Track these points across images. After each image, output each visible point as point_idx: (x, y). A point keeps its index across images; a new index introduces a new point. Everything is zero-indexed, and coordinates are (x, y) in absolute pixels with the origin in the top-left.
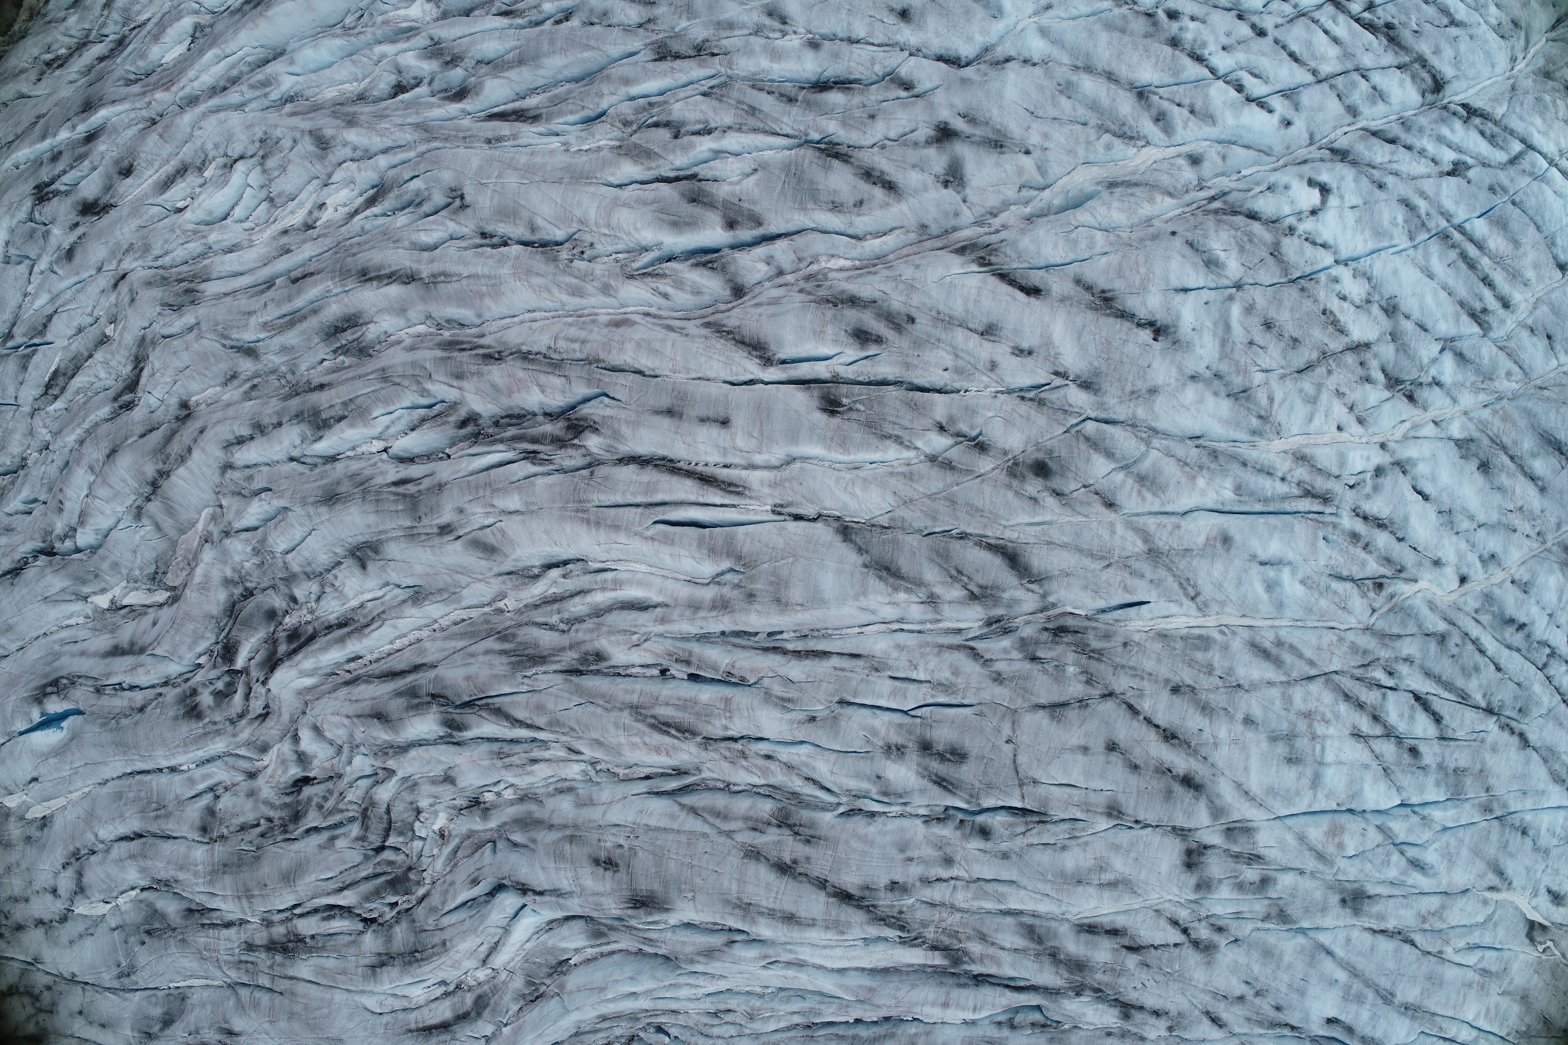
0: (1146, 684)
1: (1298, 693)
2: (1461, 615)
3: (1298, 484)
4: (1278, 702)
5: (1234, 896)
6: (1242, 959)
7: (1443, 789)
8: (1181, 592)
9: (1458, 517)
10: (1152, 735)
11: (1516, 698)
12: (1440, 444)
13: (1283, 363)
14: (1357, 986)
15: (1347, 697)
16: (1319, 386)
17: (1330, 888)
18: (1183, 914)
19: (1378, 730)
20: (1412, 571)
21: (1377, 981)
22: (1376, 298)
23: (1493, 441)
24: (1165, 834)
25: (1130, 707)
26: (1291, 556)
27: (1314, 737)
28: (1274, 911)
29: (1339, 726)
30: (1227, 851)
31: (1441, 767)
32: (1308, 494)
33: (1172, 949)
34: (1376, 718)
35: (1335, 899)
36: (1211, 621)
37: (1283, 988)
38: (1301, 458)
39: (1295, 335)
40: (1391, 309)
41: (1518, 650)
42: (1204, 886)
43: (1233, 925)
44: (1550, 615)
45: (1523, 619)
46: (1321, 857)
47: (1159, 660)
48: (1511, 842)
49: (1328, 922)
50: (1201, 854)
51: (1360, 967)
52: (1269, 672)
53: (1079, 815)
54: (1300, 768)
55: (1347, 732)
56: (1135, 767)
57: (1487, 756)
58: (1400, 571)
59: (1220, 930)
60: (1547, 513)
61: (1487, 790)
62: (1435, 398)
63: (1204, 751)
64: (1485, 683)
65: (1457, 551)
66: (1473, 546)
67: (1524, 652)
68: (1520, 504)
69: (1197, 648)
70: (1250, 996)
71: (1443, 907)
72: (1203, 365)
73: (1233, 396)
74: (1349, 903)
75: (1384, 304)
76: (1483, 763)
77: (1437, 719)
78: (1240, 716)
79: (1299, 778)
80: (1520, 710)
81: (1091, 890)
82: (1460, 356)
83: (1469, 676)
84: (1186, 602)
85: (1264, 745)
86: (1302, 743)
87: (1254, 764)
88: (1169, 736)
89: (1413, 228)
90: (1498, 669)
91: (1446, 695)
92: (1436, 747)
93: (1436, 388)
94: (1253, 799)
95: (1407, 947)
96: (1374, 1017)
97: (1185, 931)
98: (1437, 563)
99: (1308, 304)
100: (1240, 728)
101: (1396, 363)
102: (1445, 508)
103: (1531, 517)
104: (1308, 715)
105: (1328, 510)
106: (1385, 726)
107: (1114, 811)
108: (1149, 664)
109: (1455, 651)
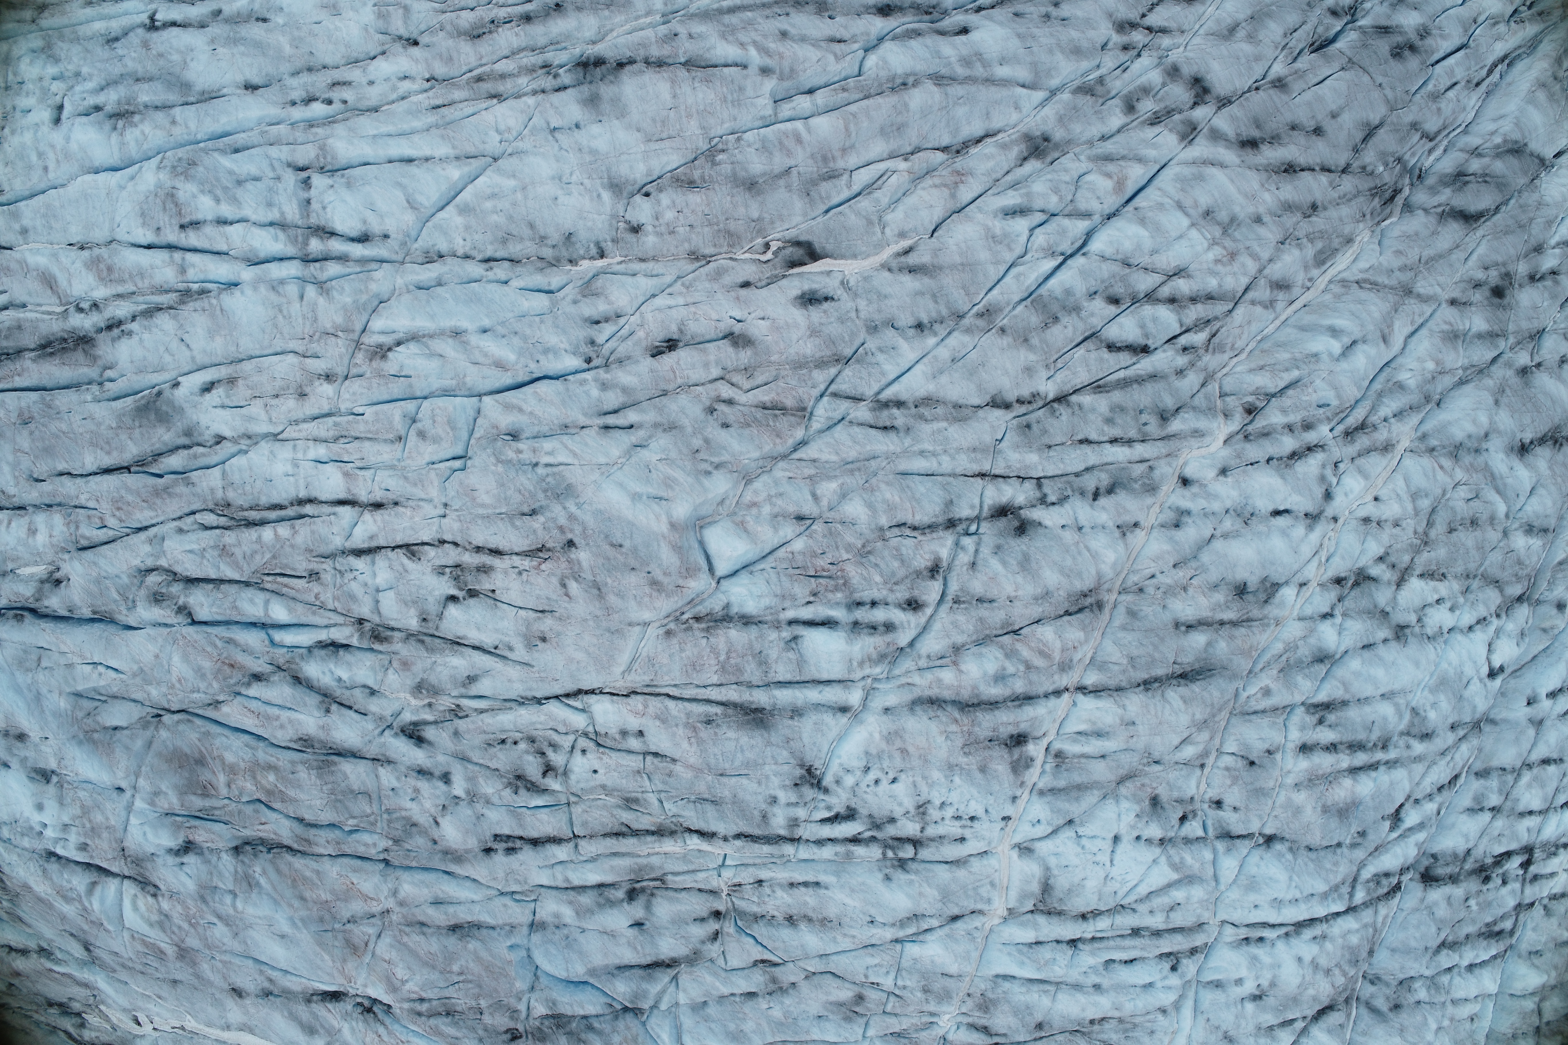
0: (1335, 195)
1: (1252, 267)
2: (1164, 451)
3: (1374, 426)
4: (1258, 249)
5: (1143, 80)
6: (1091, 34)
7: (1058, 293)
8: (1372, 278)
9: (1239, 524)
10: (1302, 160)
11: (1045, 432)
12: (1296, 567)
13: (1451, 503)
14: (979, 71)
15: (1210, 297)
16: (1417, 512)
17: (1069, 142)
18: (1166, 41)
19: (1165, 291)
20: (1239, 444)
21: (966, 87)
22: (1417, 629)
23: (1249, 620)
24: (1234, 92)
25: (1329, 171)
26: (1344, 365)
27: (1214, 243)
28: (1099, 89)
29: (1205, 266)
30: (1180, 112)
31: (1076, 309)
32: (1362, 427)
33: (1145, 10)
34: (1172, 300)
35: (1058, 135)
36: (1322, 283)
37: (1036, 31)
38: (1387, 448)
39: (1455, 534)
40: (1400, 632)
41: (1077, 475)
42: (1173, 72)
43: (1123, 57)
44: (1080, 529)
45: (1103, 501)
46: (1109, 158)
47: (1341, 220)
48: (931, 305)
49: (1049, 111)
50: (1197, 96)
51: (993, 89)
52: (1276, 270)
53: (1298, 65)
54: (1200, 210)
55: (1192, 267)
56: (1293, 128)
57: (1032, 357)
58: (1246, 437)
59: (1125, 48)
60: (1160, 609)
61: (1003, 330)
62: (1322, 601)
63: (1264, 175)
64: (1092, 417)
65: (1216, 497)
66: (1206, 515)
67: (1072, 478)
68: (1191, 591)
69: (1321, 252)
70: (1054, 12)
71: (953, 196)
72: (1492, 449)
73: (1459, 446)
74: (1040, 141)
75: (1407, 631)
76: (1031, 348)
77: (1112, 347)
78: (1266, 219)
79: (1196, 202)
80: (1028, 426)
81: (1241, 16)
82: (1322, 658)
83: (1112, 410)
84: (1360, 276)
85: (1237, 209)
86: (1217, 232)
87: (1231, 189)
88: (1290, 169)
89: (1416, 721)
90: (1086, 441)
91: (1121, 374)
92: (1096, 322)
93: (1326, 609)
94: (1204, 163)
95: (945, 141)
96: (938, 55)
97: (1149, 29)
98: (1224, 472)
99: (1459, 569)
100: (1261, 210)
101: (1371, 595)
102: (1254, 521)
103: (1169, 591)
104: (1233, 256)
105: (1341, 428)
106: (1158, 301)
107: (1280, 84)
108: (1345, 211)
109: (1144, 417)
